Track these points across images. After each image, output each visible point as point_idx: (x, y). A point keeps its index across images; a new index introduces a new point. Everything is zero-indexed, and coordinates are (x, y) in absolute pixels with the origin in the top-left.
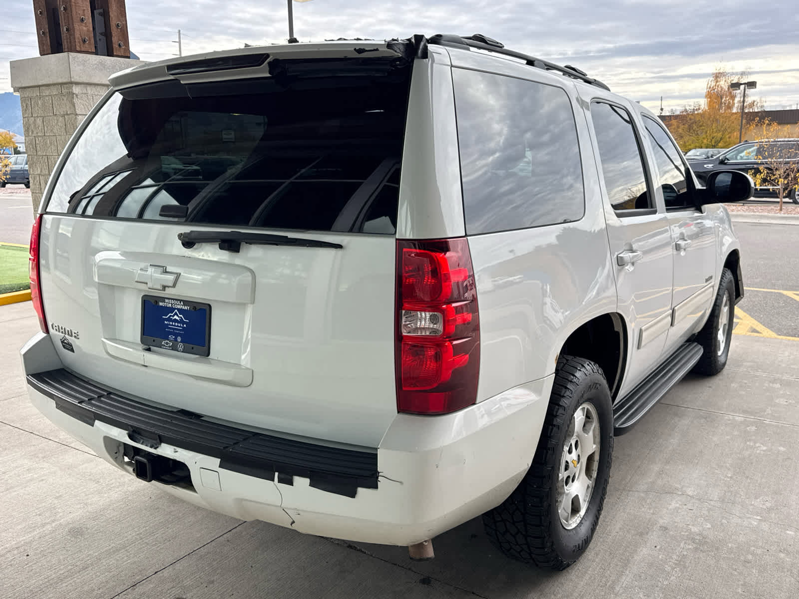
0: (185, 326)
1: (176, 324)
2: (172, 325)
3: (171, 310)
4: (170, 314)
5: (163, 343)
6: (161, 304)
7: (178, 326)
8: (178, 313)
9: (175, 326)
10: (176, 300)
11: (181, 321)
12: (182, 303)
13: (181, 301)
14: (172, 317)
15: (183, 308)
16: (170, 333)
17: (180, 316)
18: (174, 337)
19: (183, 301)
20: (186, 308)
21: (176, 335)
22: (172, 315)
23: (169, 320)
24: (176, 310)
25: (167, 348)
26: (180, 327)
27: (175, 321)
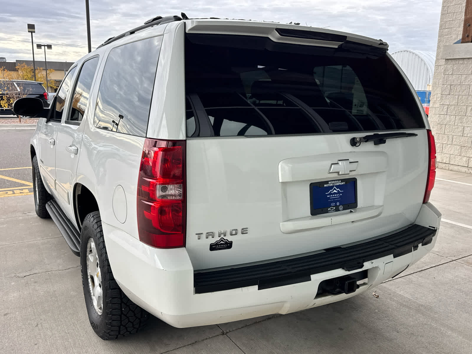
0: (341, 194)
1: (335, 195)
2: (333, 197)
3: (331, 187)
4: (331, 190)
5: (329, 210)
6: (325, 186)
7: (337, 196)
8: (336, 188)
9: (335, 196)
10: (336, 180)
11: (339, 192)
12: (340, 181)
13: (339, 180)
14: (332, 192)
15: (341, 184)
16: (332, 202)
17: (337, 190)
18: (334, 204)
19: (341, 180)
20: (342, 183)
21: (336, 202)
22: (332, 190)
23: (330, 194)
24: (335, 187)
25: (332, 211)
26: (338, 196)
27: (335, 193)
